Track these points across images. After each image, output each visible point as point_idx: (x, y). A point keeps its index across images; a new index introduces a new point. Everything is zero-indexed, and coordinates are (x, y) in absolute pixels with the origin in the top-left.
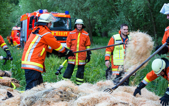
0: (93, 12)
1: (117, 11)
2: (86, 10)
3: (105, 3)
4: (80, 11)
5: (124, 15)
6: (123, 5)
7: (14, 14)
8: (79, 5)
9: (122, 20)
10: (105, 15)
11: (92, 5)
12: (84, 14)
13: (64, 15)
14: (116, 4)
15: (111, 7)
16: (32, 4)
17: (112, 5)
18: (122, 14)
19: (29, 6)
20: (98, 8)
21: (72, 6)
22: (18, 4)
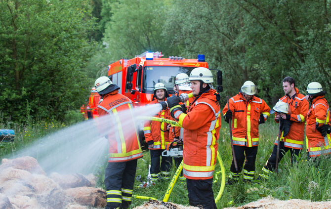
0: (252, 55)
1: (302, 52)
2: (238, 52)
3: (276, 37)
4: (226, 55)
5: (316, 60)
6: (314, 42)
7: (93, 61)
8: (225, 42)
9: (312, 71)
10: (278, 61)
11: (251, 42)
12: (235, 61)
13: (196, 64)
14: (298, 38)
15: (288, 45)
16: (130, 41)
17: (291, 42)
18: (311, 58)
19: (123, 44)
20: (263, 47)
21: (211, 43)
22: (101, 41)
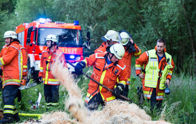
0: (111, 22)
1: (143, 20)
2: (102, 20)
3: (127, 11)
4: (94, 21)
5: (152, 26)
6: (151, 14)
7: (8, 24)
8: (94, 13)
9: (150, 33)
10: (128, 26)
11: (111, 13)
12: (100, 26)
13: (73, 27)
14: (141, 11)
15: (135, 16)
16: (32, 11)
17: (137, 14)
18: (149, 25)
19: (28, 14)
20: (119, 17)
21: (84, 14)
22: (14, 11)
